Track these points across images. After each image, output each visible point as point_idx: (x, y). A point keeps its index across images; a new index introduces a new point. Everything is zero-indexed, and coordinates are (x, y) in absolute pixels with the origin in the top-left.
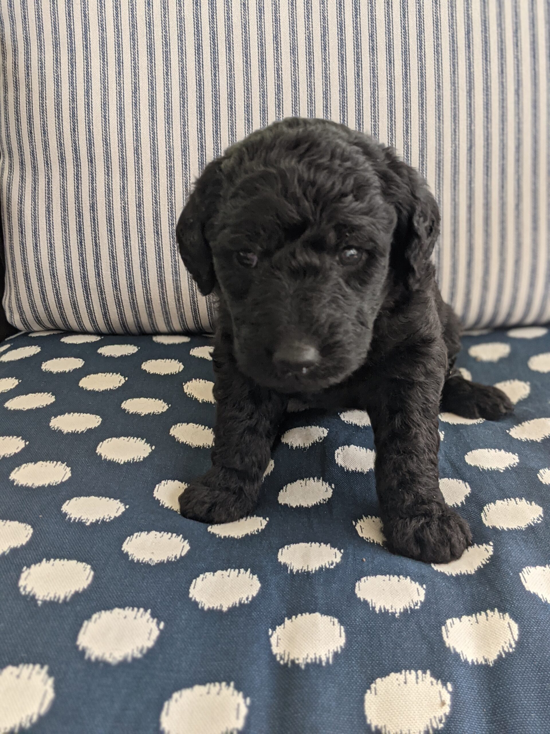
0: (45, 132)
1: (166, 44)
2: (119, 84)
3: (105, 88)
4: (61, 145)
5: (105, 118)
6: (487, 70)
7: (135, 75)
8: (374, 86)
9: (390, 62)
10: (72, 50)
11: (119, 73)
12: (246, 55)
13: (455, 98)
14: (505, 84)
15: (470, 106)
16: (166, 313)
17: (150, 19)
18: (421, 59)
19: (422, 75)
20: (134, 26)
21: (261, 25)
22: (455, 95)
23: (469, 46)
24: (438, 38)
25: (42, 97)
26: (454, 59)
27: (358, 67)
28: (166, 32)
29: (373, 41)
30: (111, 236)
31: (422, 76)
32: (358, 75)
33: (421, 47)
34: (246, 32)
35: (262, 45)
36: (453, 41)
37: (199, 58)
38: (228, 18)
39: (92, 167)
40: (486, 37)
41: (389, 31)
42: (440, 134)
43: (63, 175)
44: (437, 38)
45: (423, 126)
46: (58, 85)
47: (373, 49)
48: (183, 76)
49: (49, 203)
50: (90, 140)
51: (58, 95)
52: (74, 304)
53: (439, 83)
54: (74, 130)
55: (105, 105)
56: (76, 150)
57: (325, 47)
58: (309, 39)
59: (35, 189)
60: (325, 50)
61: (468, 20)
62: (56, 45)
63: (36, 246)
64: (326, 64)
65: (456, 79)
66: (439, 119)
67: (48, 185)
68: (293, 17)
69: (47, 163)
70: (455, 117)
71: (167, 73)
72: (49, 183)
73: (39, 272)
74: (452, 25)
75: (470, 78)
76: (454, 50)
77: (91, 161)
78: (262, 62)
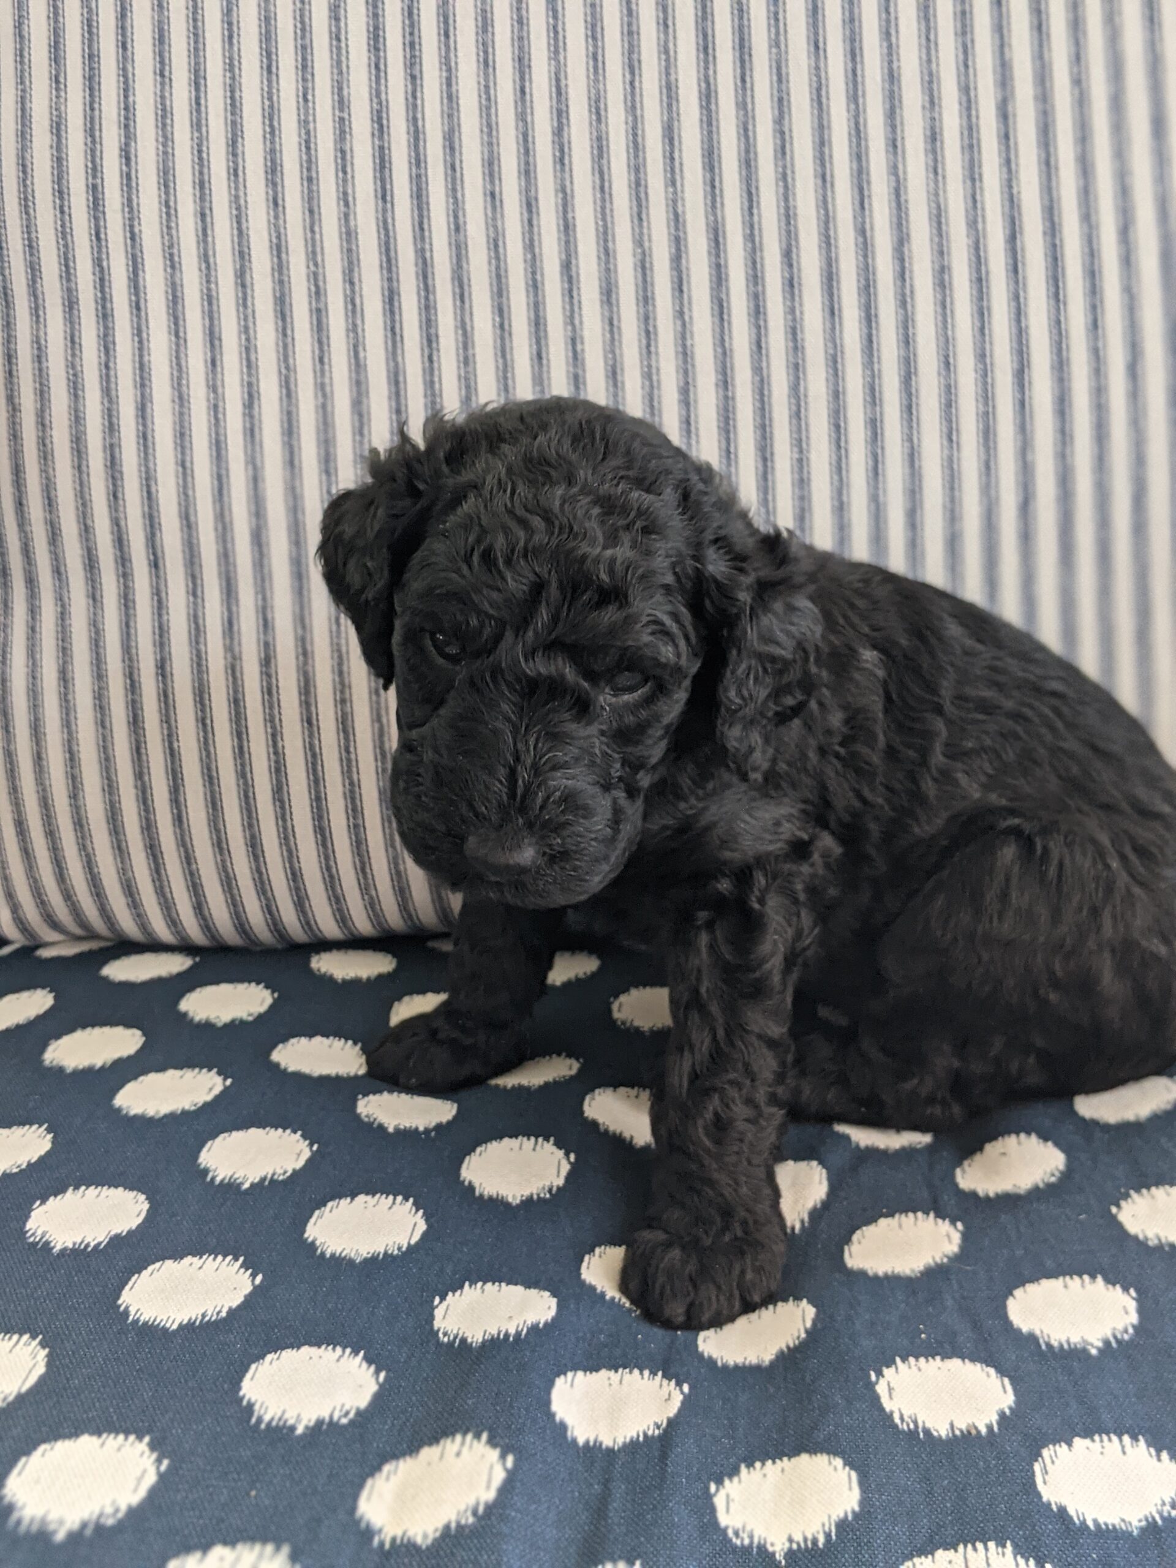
0: (50, 503)
1: (318, 292)
2: (214, 387)
3: (181, 399)
4: (86, 531)
5: (184, 467)
6: (1059, 322)
7: (250, 365)
8: (797, 369)
9: (832, 313)
10: (105, 315)
11: (213, 363)
12: (501, 310)
13: (986, 391)
14: (1101, 353)
15: (1022, 405)
16: (336, 899)
17: (279, 237)
18: (904, 301)
19: (907, 340)
20: (242, 255)
21: (532, 240)
22: (985, 383)
23: (1015, 268)
24: (941, 253)
25: (43, 424)
26: (981, 299)
27: (758, 327)
28: (316, 265)
29: (791, 266)
30: (205, 731)
31: (907, 343)
32: (759, 346)
33: (902, 274)
34: (498, 258)
35: (535, 286)
36: (978, 257)
37: (393, 321)
38: (457, 227)
39: (158, 577)
40: (1054, 246)
41: (827, 241)
42: (952, 476)
43: (94, 597)
44: (941, 251)
45: (912, 457)
46: (76, 396)
47: (791, 285)
48: (358, 365)
49: (65, 662)
50: (151, 517)
51: (77, 418)
52: (129, 887)
53: (947, 357)
54: (115, 496)
55: (182, 436)
56: (120, 541)
57: (679, 286)
58: (643, 268)
59: (33, 630)
60: (681, 291)
61: (1012, 207)
62: (71, 304)
63: (39, 759)
64: (684, 325)
65: (988, 346)
66: (950, 440)
67: (63, 620)
68: (604, 219)
69: (58, 571)
70: (988, 434)
71: (321, 359)
72: (63, 616)
73: (48, 817)
74: (975, 222)
75: (1020, 343)
76: (980, 280)
77: (155, 564)
78: (538, 324)
